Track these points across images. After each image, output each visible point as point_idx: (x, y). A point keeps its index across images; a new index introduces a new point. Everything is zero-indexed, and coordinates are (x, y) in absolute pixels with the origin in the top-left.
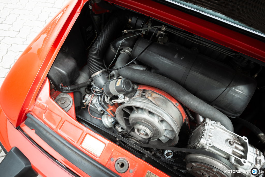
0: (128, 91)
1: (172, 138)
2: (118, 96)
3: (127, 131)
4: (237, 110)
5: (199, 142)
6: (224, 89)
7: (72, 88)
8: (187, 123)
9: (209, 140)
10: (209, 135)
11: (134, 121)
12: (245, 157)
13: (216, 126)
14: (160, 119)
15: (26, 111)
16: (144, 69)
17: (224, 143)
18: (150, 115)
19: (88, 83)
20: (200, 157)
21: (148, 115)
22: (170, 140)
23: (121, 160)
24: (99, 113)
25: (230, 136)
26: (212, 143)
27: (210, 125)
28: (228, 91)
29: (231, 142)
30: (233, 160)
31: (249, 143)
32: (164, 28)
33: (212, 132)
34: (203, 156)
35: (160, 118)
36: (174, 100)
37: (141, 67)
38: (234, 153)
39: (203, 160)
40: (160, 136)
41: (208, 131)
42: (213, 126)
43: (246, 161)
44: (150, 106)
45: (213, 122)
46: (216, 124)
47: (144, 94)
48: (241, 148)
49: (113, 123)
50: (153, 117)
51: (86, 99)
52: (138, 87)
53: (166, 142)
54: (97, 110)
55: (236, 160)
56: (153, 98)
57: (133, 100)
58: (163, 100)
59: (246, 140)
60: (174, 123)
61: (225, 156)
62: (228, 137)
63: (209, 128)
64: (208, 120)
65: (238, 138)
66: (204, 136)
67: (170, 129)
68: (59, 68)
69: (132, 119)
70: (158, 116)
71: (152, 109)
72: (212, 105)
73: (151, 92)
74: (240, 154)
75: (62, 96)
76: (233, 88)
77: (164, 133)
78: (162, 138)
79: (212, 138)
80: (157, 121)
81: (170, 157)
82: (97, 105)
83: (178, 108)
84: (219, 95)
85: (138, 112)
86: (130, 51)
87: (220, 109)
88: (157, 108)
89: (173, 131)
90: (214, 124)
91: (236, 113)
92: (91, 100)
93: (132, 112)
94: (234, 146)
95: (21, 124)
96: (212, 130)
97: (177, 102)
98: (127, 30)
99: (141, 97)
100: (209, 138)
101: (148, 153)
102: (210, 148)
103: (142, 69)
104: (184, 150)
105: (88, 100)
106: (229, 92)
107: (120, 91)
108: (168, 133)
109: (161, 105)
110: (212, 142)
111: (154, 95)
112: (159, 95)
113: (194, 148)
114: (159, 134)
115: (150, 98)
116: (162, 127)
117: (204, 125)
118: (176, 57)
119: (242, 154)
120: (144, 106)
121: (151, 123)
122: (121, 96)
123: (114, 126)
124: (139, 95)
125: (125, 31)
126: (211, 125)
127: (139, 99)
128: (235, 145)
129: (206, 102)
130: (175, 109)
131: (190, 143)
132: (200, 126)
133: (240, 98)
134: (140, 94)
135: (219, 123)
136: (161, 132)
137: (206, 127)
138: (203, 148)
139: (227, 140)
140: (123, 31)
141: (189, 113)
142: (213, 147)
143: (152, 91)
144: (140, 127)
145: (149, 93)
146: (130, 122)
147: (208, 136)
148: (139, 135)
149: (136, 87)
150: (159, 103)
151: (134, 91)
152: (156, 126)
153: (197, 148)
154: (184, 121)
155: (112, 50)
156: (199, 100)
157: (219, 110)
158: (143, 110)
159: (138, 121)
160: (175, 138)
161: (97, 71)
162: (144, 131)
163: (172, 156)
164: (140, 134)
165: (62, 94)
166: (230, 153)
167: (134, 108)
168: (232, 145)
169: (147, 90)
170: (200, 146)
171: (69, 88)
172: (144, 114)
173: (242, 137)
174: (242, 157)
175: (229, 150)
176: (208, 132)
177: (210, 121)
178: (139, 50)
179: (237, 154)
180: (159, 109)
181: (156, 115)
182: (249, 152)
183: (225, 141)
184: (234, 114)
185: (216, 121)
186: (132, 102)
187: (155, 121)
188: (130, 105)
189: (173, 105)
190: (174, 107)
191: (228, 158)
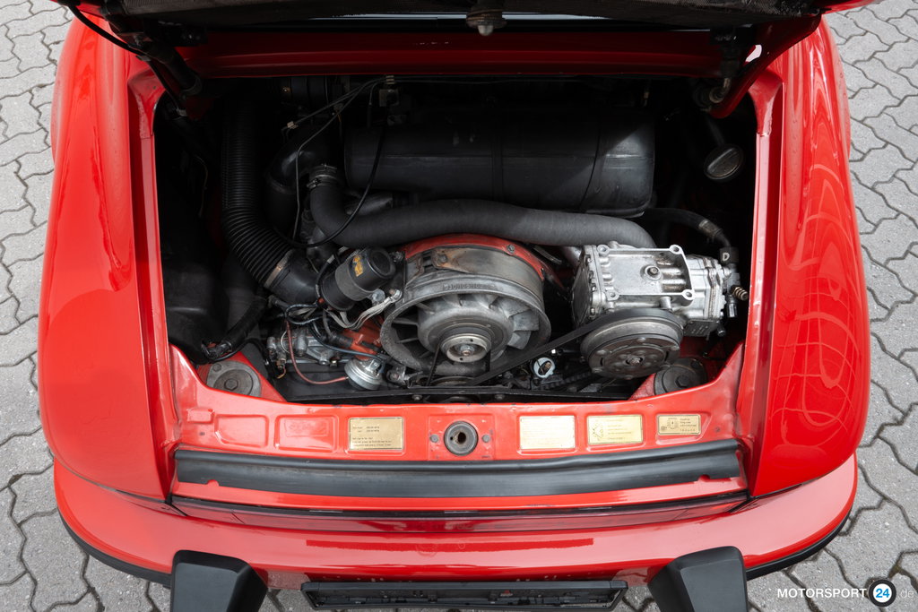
0: (389, 273)
1: (536, 327)
2: (368, 297)
3: (426, 371)
4: (636, 197)
5: (591, 303)
6: (591, 167)
7: (235, 340)
8: (551, 278)
9: (607, 288)
10: (605, 280)
11: (434, 337)
12: (688, 286)
13: (611, 253)
14: (491, 299)
15: (166, 450)
16: (388, 200)
17: (640, 279)
18: (465, 303)
19: (262, 307)
20: (606, 331)
21: (461, 305)
22: (534, 334)
23: (454, 430)
24: (327, 369)
25: (646, 258)
26: (616, 293)
27: (597, 257)
28: (602, 166)
29: (652, 270)
30: (668, 304)
31: (685, 254)
32: (390, 80)
33: (607, 270)
34: (612, 326)
35: (489, 297)
36: (498, 241)
37: (378, 199)
38: (666, 289)
39: (614, 332)
40: (509, 338)
41: (600, 270)
42: (606, 256)
43: (692, 291)
44: (456, 282)
45: (601, 247)
46: (609, 250)
47: (429, 263)
48: (676, 271)
49: (380, 371)
50: (473, 303)
51: (273, 350)
52: (404, 255)
53: (525, 345)
54: (318, 363)
55: (674, 299)
56: (453, 260)
57: (411, 288)
58: (476, 254)
59: (677, 250)
60: (525, 291)
61: (652, 305)
62: (643, 263)
63: (598, 264)
64: (589, 250)
65: (662, 254)
66: (595, 286)
67: (521, 309)
68: (182, 306)
69: (428, 333)
70: (484, 294)
71: (465, 286)
72: (583, 212)
73: (442, 250)
74: (677, 285)
75: (220, 373)
76: (608, 155)
77: (513, 325)
78: (514, 340)
79: (613, 281)
80: (487, 307)
81: (550, 372)
82: (313, 352)
83: (517, 254)
84: (587, 183)
85: (434, 311)
86: (331, 174)
87: (605, 211)
88: (474, 278)
89: (530, 310)
90: (605, 250)
91: (638, 204)
92: (289, 347)
93: (420, 317)
94: (659, 276)
95: (171, 487)
96: (606, 266)
97: (507, 244)
98: (294, 121)
99: (426, 272)
100: (607, 285)
101: (500, 390)
102: (617, 304)
103: (382, 203)
104: (570, 337)
105: (280, 351)
106: (605, 167)
107: (370, 285)
108: (521, 322)
109: (479, 268)
110: (615, 289)
111: (452, 254)
112: (463, 247)
113: (589, 321)
114: (505, 333)
115: (447, 266)
116: (504, 314)
117: (587, 264)
118: (456, 142)
119: (681, 281)
120: (444, 289)
121: (477, 319)
122: (376, 295)
123: (385, 377)
124: (417, 271)
125: (290, 125)
126: (600, 255)
127: (423, 280)
128: (661, 271)
129: (569, 212)
130: (512, 261)
131: (577, 317)
132: (580, 270)
133: (630, 170)
134: (419, 268)
135: (615, 243)
136: (507, 326)
137: (592, 266)
138: (604, 310)
139: (643, 269)
140: (285, 128)
141: (546, 254)
142: (623, 298)
143: (443, 247)
144: (457, 339)
145: (439, 255)
146: (426, 342)
147: (603, 283)
148: (459, 361)
149: (399, 256)
150: (473, 267)
151: (401, 266)
152: (489, 319)
153: (594, 317)
154: (543, 278)
155: (280, 189)
156: (553, 214)
157: (602, 214)
158: (442, 300)
159: (445, 330)
160: (541, 323)
161: (276, 266)
162: (469, 345)
163: (552, 368)
164: (461, 359)
165: (215, 366)
166: (659, 292)
167: (422, 306)
168: (657, 274)
169: (431, 252)
170: (597, 312)
171: (227, 345)
172: (451, 307)
173: (668, 247)
174: (682, 288)
175: (654, 287)
176: (600, 273)
177: (595, 247)
178: (361, 164)
179: (673, 288)
180: (479, 278)
181: (477, 294)
182: (691, 273)
183: (639, 274)
184: (636, 207)
185: (606, 242)
186: (411, 296)
187: (482, 308)
188: (411, 303)
189: (503, 255)
190: (507, 257)
191: (660, 305)
